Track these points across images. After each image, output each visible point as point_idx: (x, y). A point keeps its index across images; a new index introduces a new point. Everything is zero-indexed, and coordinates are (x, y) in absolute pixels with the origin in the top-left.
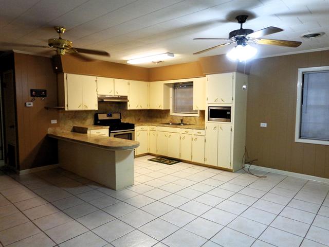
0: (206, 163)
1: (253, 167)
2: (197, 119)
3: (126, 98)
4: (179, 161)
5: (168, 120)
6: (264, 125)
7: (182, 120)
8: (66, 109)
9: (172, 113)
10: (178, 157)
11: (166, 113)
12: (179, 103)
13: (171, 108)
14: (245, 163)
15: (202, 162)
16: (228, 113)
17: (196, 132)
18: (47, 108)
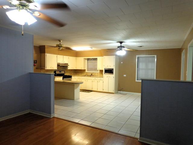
0: (104, 91)
1: (121, 92)
2: (98, 74)
3: (67, 64)
4: (91, 91)
5: (85, 74)
6: (125, 76)
7: (92, 74)
8: (46, 69)
9: (86, 71)
10: (91, 90)
11: (83, 71)
12: (90, 67)
13: (86, 69)
14: (119, 91)
15: (102, 91)
16: (112, 71)
17: (99, 78)
18: (37, 68)
